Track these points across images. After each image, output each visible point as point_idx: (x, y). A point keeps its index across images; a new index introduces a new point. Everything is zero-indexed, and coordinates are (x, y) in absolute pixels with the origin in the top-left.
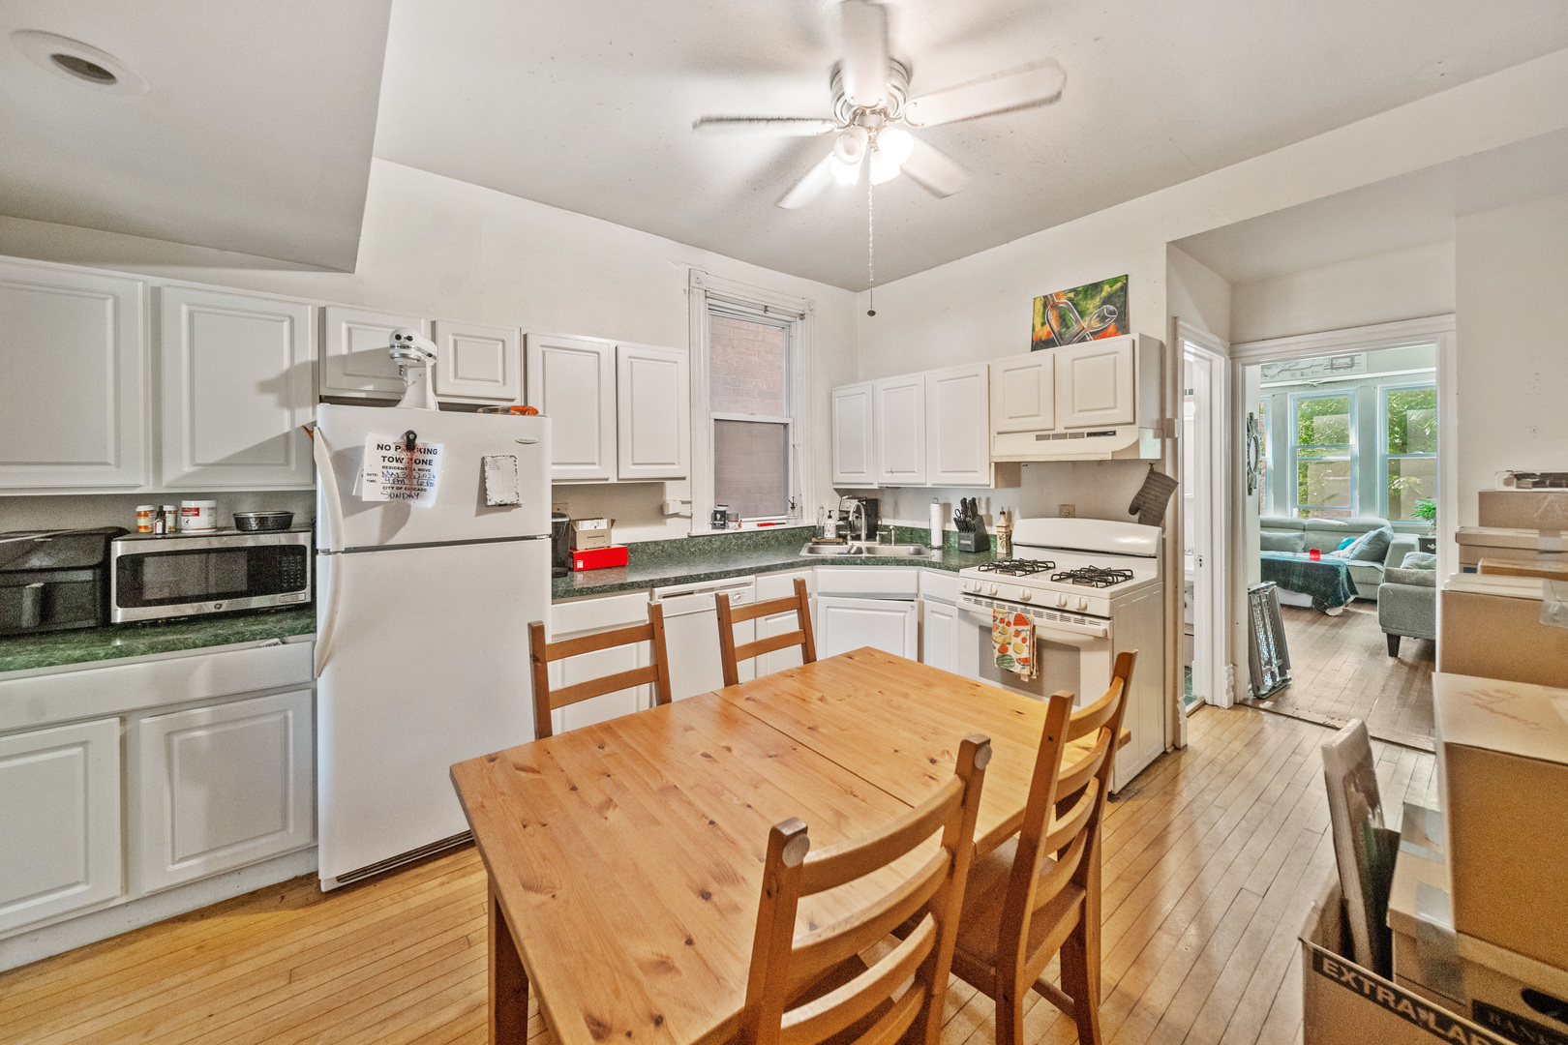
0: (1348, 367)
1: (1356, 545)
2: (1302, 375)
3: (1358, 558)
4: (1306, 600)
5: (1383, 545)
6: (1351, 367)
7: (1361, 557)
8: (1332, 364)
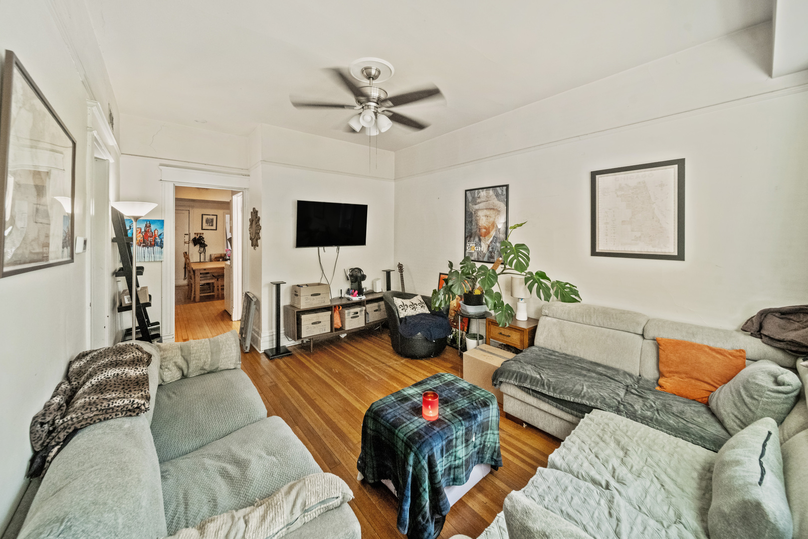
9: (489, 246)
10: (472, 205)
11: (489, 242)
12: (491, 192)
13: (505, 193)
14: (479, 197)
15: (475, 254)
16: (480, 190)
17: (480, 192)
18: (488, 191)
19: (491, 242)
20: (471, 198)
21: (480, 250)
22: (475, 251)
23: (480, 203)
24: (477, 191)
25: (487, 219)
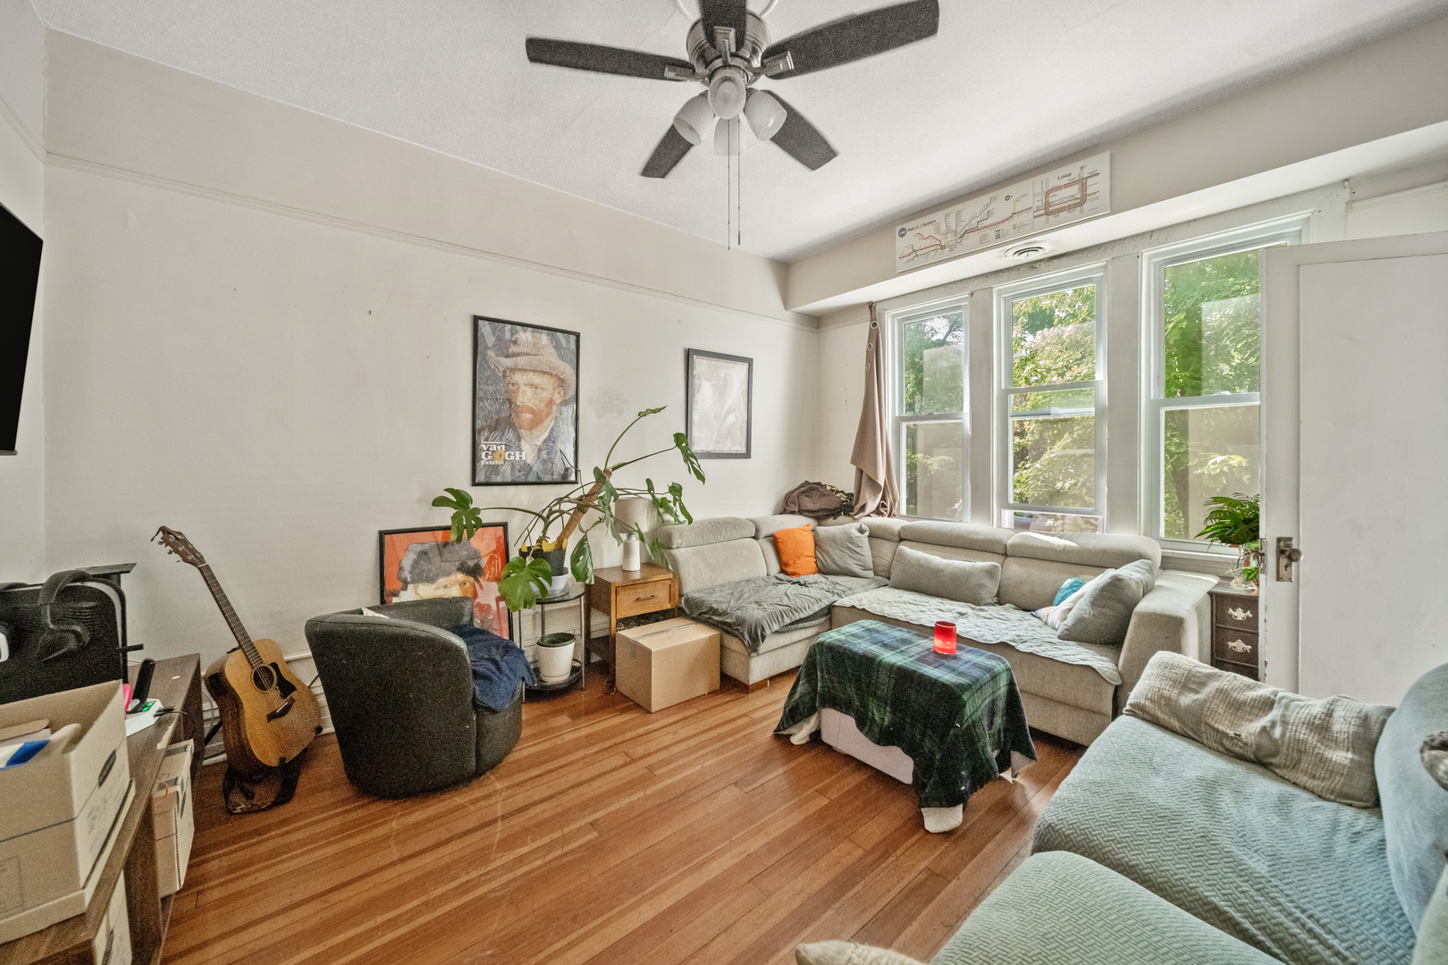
0: (1075, 206)
1: (1075, 602)
2: (998, 237)
3: (1068, 636)
4: (899, 765)
5: (1120, 607)
6: (1081, 204)
7: (1077, 634)
8: (1047, 205)
9: (540, 450)
10: (496, 355)
11: (539, 442)
12: (544, 338)
13: (573, 346)
14: (515, 342)
15: (507, 468)
16: (518, 328)
17: (517, 332)
18: (538, 335)
19: (545, 441)
20: (493, 339)
21: (518, 459)
22: (505, 461)
23: (518, 355)
24: (508, 327)
25: (535, 393)
